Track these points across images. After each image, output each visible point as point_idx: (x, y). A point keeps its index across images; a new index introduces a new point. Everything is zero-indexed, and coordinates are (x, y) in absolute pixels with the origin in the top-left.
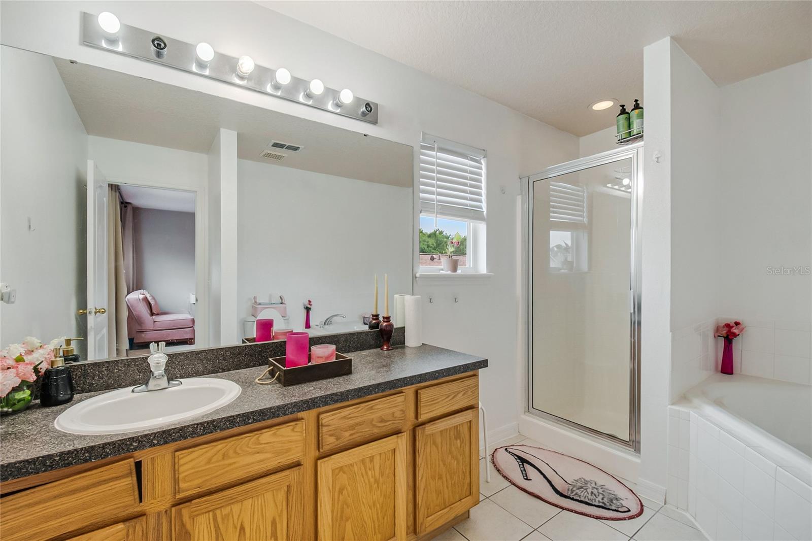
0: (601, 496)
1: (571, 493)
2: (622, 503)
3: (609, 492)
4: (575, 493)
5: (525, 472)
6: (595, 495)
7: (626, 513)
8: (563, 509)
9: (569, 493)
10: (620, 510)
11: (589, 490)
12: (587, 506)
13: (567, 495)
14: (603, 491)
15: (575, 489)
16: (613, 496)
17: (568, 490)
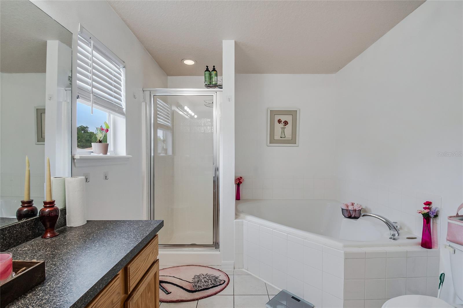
0: (210, 281)
1: (196, 287)
2: (220, 279)
3: (211, 276)
4: (197, 286)
5: (165, 289)
6: (207, 282)
7: (225, 283)
8: (198, 300)
9: (195, 288)
10: (221, 283)
11: (203, 280)
12: (208, 290)
13: (194, 290)
14: (209, 277)
15: (196, 284)
16: (214, 277)
17: (194, 287)
